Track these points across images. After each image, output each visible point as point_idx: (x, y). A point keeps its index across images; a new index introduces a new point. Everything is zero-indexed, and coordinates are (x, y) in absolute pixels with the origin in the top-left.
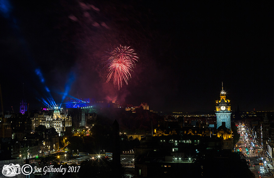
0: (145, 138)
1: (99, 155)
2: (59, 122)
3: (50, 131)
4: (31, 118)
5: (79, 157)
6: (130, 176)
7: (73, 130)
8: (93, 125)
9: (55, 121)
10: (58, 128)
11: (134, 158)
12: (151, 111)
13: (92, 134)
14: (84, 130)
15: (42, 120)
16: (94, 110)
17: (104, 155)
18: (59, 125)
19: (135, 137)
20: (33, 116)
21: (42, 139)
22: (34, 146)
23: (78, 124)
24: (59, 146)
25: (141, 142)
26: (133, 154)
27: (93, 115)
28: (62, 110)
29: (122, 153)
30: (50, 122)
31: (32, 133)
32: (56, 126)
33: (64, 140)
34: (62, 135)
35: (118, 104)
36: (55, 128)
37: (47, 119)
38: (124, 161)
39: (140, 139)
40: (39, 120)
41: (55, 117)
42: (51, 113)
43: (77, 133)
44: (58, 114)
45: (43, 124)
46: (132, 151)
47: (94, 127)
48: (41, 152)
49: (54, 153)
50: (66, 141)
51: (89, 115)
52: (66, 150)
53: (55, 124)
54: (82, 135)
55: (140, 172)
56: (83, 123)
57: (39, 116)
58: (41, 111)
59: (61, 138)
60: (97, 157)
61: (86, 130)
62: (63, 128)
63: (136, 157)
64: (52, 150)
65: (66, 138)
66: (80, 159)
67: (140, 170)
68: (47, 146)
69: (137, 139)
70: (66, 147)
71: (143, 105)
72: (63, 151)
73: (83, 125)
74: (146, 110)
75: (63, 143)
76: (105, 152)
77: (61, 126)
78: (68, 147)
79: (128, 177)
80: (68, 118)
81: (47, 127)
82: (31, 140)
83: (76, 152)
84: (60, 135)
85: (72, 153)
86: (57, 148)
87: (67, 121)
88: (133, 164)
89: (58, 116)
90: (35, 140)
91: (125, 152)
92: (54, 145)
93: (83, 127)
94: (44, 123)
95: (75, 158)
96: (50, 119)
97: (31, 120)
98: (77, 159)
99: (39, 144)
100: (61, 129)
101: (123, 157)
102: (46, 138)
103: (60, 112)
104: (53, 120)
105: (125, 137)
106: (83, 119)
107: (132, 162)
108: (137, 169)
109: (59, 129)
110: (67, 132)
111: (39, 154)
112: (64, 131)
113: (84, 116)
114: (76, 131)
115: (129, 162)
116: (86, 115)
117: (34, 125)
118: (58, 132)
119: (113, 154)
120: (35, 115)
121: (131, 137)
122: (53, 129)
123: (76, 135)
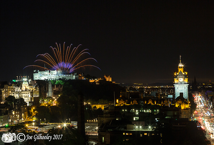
0: (108, 108)
1: (65, 123)
2: (27, 93)
3: (19, 101)
4: (1, 89)
5: (46, 125)
6: (94, 143)
7: (41, 101)
8: (59, 96)
9: (24, 92)
10: (27, 98)
11: (98, 126)
12: (113, 82)
13: (58, 104)
14: (51, 101)
15: (12, 91)
16: (60, 82)
17: (69, 123)
18: (27, 96)
19: (98, 106)
20: (3, 87)
21: (11, 109)
22: (4, 115)
23: (46, 95)
24: (27, 115)
25: (104, 112)
26: (96, 123)
27: (59, 86)
28: (31, 82)
29: (86, 122)
30: (19, 92)
31: (2, 103)
32: (24, 96)
33: (32, 109)
34: (30, 104)
35: (83, 76)
36: (24, 99)
37: (16, 90)
38: (88, 129)
39: (103, 108)
40: (8, 91)
41: (24, 88)
42: (19, 85)
43: (45, 103)
44: (26, 86)
45: (12, 95)
46: (96, 120)
47: (60, 98)
48: (10, 121)
49: (23, 122)
50: (34, 110)
51: (55, 86)
52: (34, 119)
53: (23, 95)
54: (49, 105)
55: (103, 139)
56: (50, 94)
57: (8, 87)
58: (10, 83)
59: (29, 108)
60: (63, 126)
61: (53, 100)
62: (31, 99)
63: (100, 125)
64: (21, 119)
65: (34, 108)
66: (47, 128)
67: (103, 138)
68: (17, 115)
69: (100, 109)
70: (34, 116)
71: (106, 77)
72: (31, 120)
73: (50, 95)
74: (108, 82)
75: (31, 113)
76: (71, 121)
77: (29, 96)
78: (37, 116)
79: (92, 144)
80: (36, 89)
81: (16, 97)
82: (2, 109)
83: (43, 121)
84: (28, 105)
85: (39, 122)
86: (26, 117)
87: (35, 92)
88: (97, 132)
89: (27, 87)
90: (4, 109)
91: (89, 121)
92: (23, 114)
93: (50, 98)
94: (14, 93)
95: (42, 126)
96: (19, 89)
97: (1, 91)
98: (44, 128)
99: (9, 114)
100: (29, 99)
101: (87, 126)
102: (15, 108)
103: (29, 84)
104: (22, 91)
105: (89, 106)
106: (50, 90)
107: (96, 130)
108: (100, 136)
109: (27, 100)
110: (35, 102)
111: (8, 122)
112: (32, 101)
113: (51, 87)
114: (43, 101)
115: (93, 130)
116: (53, 86)
117: (4, 95)
118: (26, 102)
119: (77, 123)
120: (5, 86)
121: (95, 107)
122: (22, 100)
123: (43, 104)
